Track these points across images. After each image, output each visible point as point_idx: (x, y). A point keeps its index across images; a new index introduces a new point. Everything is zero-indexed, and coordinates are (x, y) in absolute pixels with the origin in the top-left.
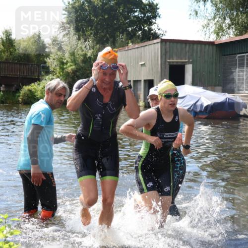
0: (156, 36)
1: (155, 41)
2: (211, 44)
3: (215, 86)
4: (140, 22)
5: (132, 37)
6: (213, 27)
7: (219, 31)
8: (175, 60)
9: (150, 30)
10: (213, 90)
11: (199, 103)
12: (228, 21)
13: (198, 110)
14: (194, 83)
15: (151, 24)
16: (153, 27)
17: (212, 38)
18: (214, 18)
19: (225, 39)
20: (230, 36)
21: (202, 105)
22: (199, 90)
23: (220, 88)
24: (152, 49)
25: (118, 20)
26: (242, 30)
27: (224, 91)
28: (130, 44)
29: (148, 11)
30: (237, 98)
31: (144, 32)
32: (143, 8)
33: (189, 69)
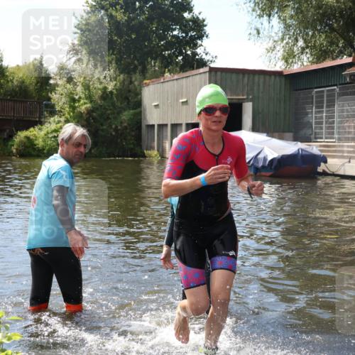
0: (202, 63)
1: (202, 70)
2: (278, 74)
3: (284, 132)
4: (179, 44)
5: (168, 64)
6: (280, 52)
7: (289, 57)
8: (229, 97)
9: (195, 54)
10: (281, 138)
11: (261, 156)
12: (301, 43)
13: (260, 164)
14: (255, 129)
15: (196, 46)
16: (199, 51)
17: (279, 66)
18: (283, 39)
19: (296, 68)
20: (304, 63)
21: (265, 159)
22: (262, 137)
23: (291, 135)
24: (197, 82)
25: (150, 40)
26: (322, 55)
27: (296, 139)
28: (166, 74)
29: (193, 30)
30: (314, 148)
31: (186, 57)
32: (185, 26)
33: (248, 109)
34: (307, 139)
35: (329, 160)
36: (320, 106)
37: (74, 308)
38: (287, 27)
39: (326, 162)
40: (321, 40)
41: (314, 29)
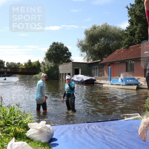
0: (71, 61)
1: (71, 63)
2: (86, 63)
3: (88, 75)
4: (66, 57)
5: (64, 61)
6: (86, 59)
7: (88, 60)
8: (76, 68)
9: (69, 59)
10: (87, 76)
11: (83, 80)
12: (90, 57)
13: (83, 81)
14: (82, 74)
15: (69, 58)
16: (70, 59)
17: (86, 62)
18: (87, 56)
19: (90, 62)
20: (91, 61)
21: (84, 80)
22: (83, 76)
23: (89, 75)
24: (70, 65)
25: (60, 57)
26: (94, 59)
27: (90, 76)
28: (64, 63)
29: (69, 54)
30: (93, 78)
31: (67, 60)
32: (67, 54)
33: (80, 70)
34: (92, 76)
35: (97, 80)
36: (94, 69)
37: (44, 111)
38: (88, 54)
39: (96, 81)
40: (94, 57)
41: (93, 55)
